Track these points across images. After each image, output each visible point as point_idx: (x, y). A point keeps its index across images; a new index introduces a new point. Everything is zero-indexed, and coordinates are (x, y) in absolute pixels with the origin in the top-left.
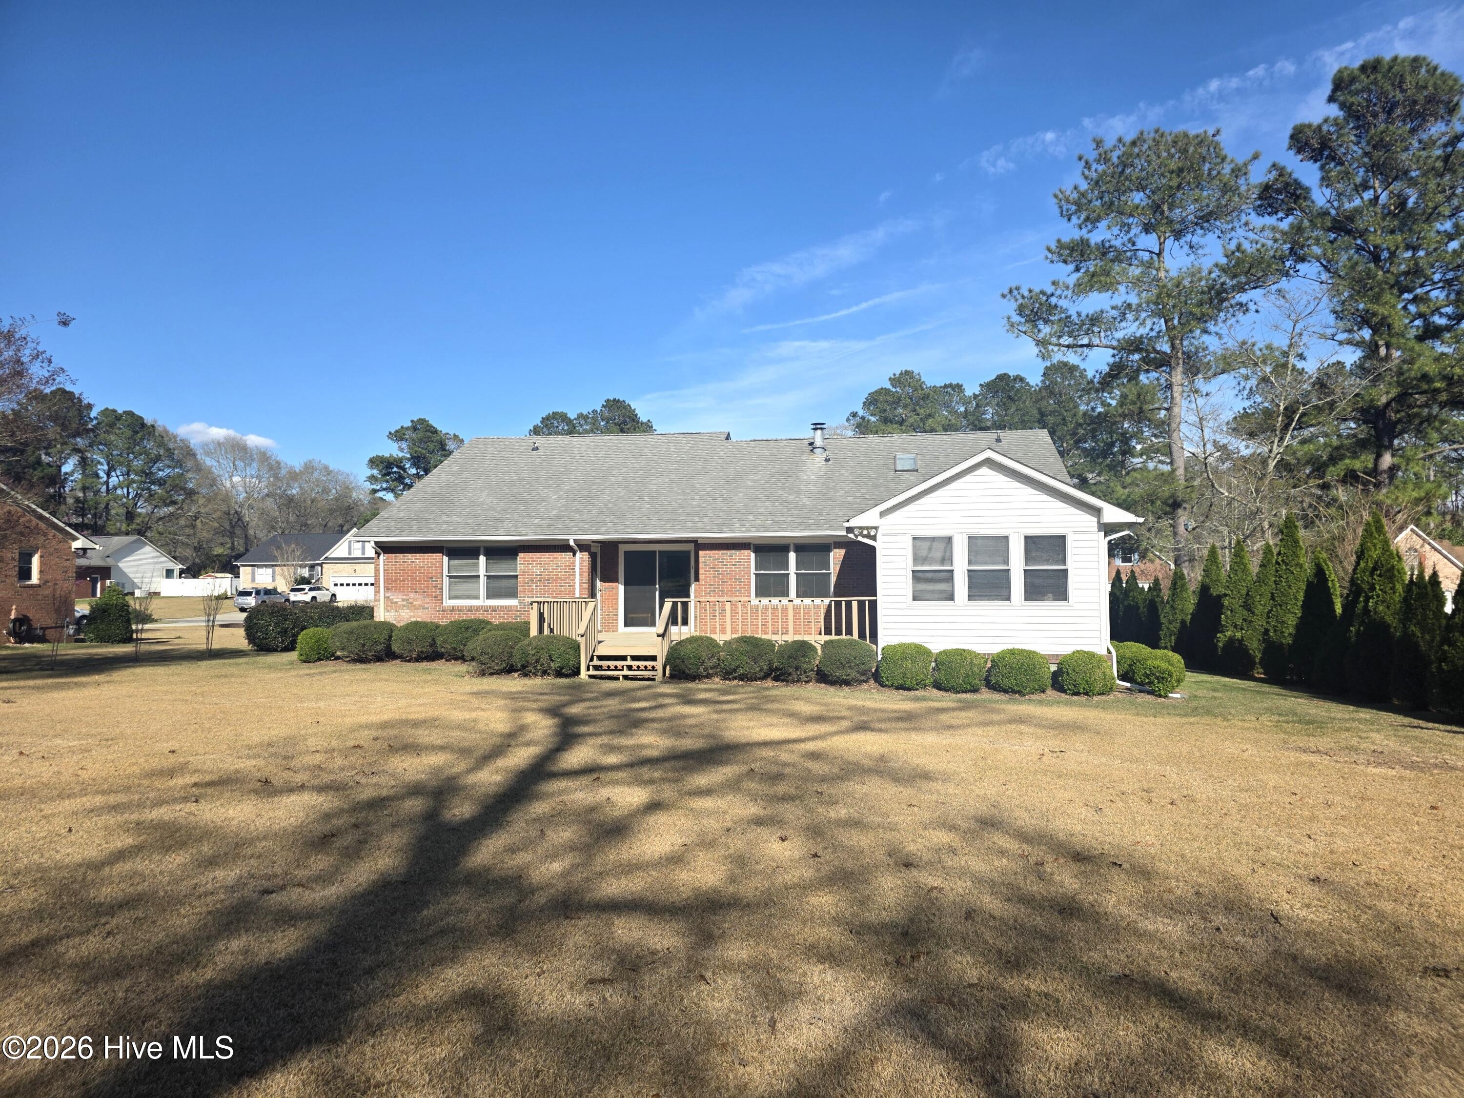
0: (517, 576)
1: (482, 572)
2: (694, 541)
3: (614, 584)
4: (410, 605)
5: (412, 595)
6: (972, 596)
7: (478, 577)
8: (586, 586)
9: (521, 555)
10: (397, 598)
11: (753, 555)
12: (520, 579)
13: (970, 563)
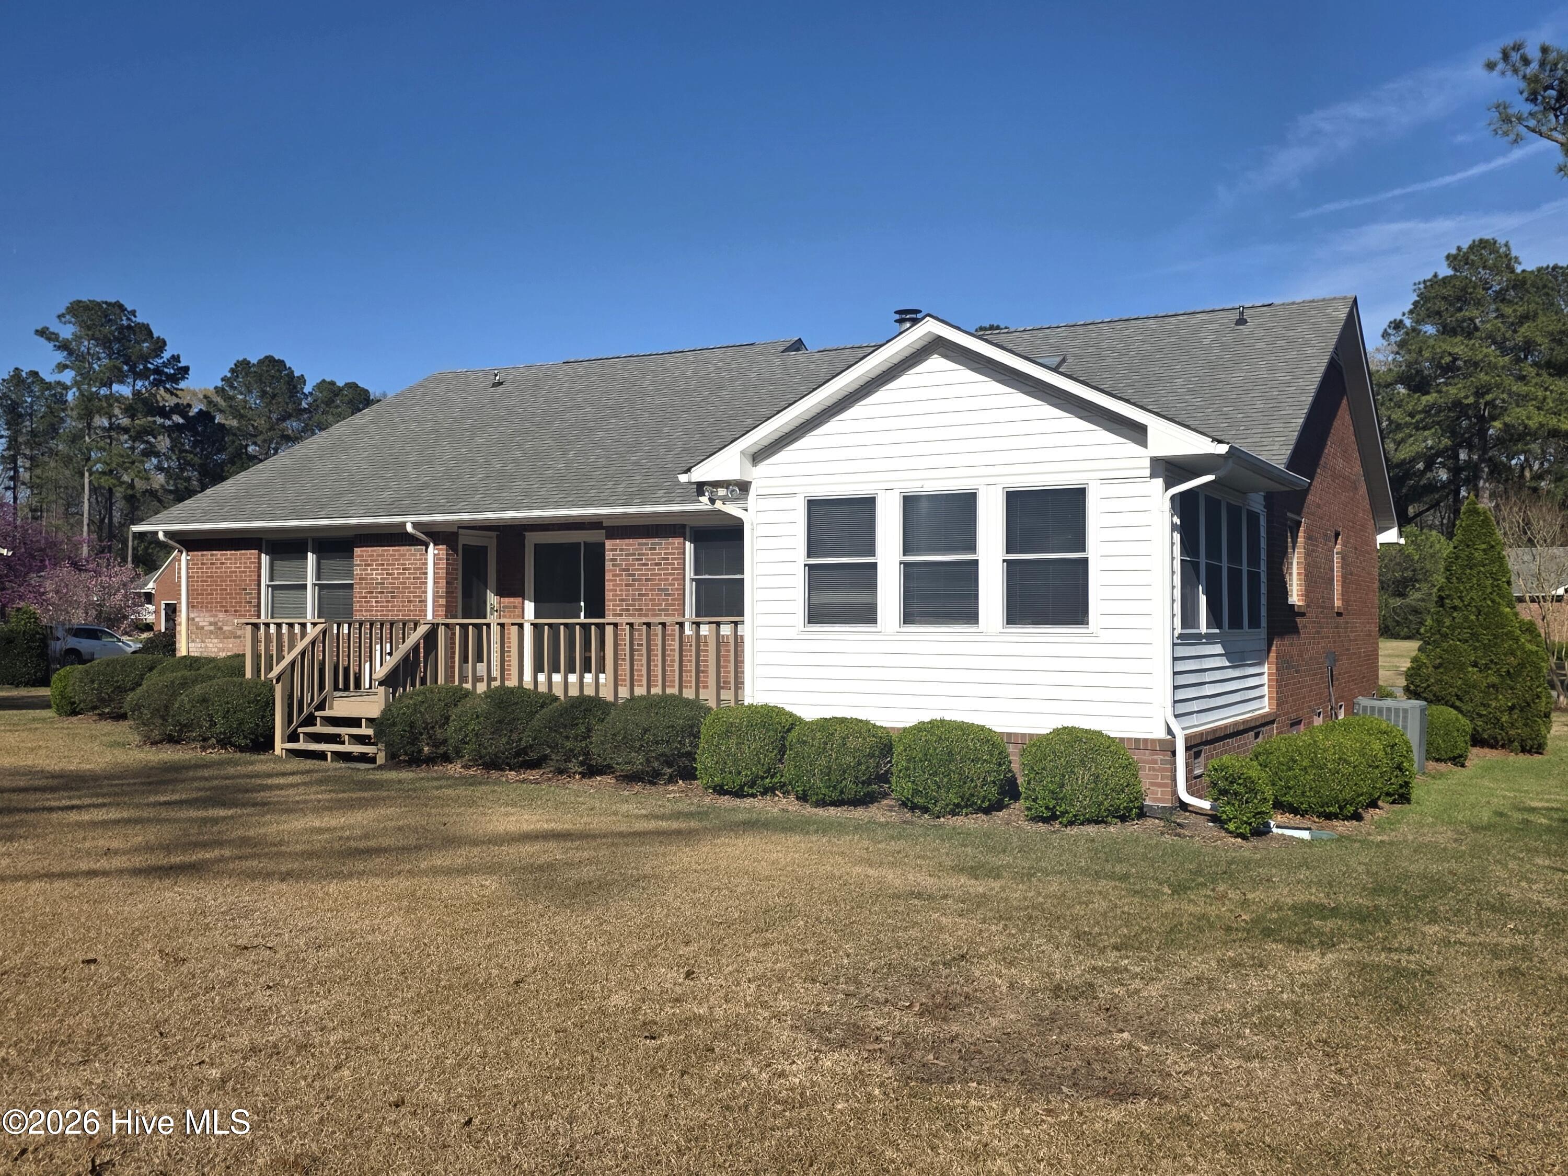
0: (351, 586)
1: (310, 580)
2: (594, 524)
3: (518, 600)
4: (218, 631)
5: (221, 616)
6: (909, 617)
7: (304, 587)
8: (442, 601)
9: (357, 551)
10: (204, 620)
11: (689, 547)
12: (356, 589)
13: (906, 552)
